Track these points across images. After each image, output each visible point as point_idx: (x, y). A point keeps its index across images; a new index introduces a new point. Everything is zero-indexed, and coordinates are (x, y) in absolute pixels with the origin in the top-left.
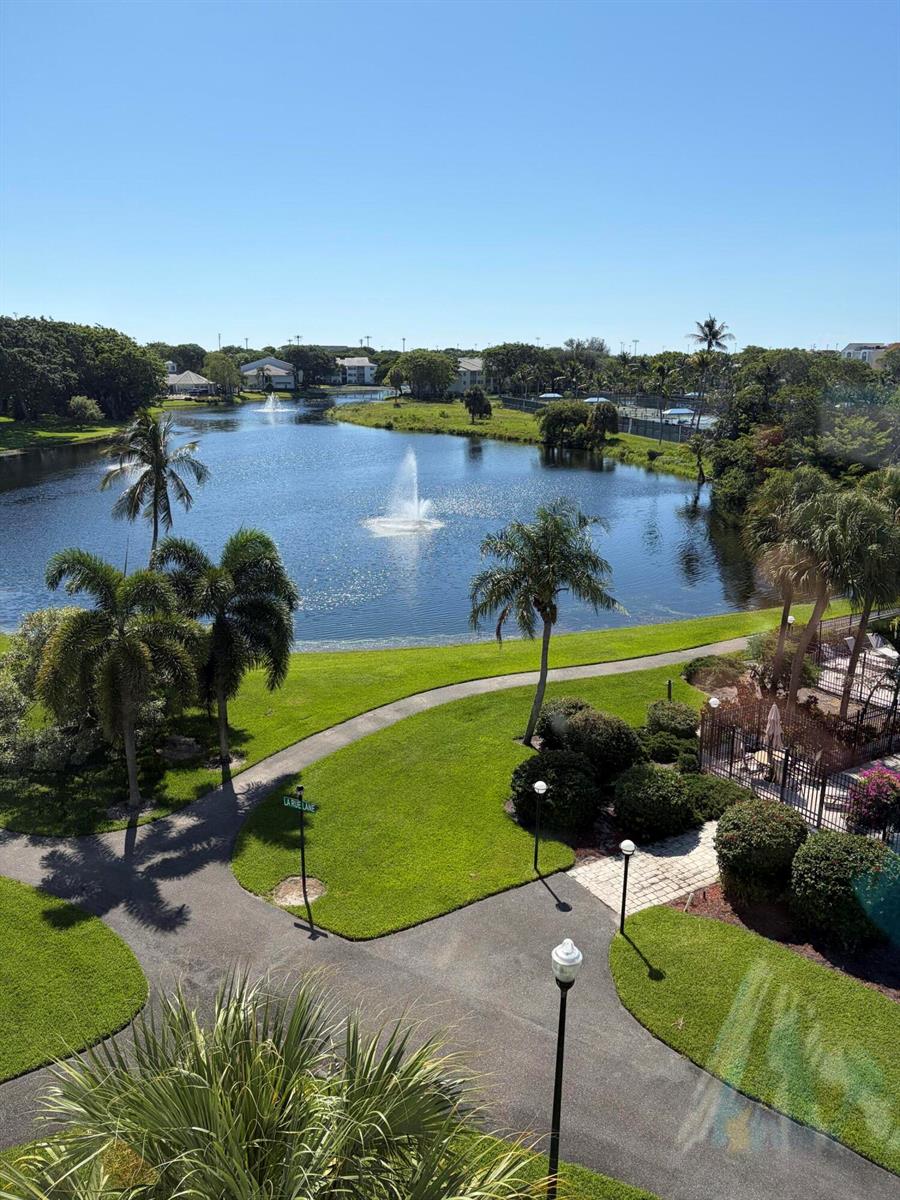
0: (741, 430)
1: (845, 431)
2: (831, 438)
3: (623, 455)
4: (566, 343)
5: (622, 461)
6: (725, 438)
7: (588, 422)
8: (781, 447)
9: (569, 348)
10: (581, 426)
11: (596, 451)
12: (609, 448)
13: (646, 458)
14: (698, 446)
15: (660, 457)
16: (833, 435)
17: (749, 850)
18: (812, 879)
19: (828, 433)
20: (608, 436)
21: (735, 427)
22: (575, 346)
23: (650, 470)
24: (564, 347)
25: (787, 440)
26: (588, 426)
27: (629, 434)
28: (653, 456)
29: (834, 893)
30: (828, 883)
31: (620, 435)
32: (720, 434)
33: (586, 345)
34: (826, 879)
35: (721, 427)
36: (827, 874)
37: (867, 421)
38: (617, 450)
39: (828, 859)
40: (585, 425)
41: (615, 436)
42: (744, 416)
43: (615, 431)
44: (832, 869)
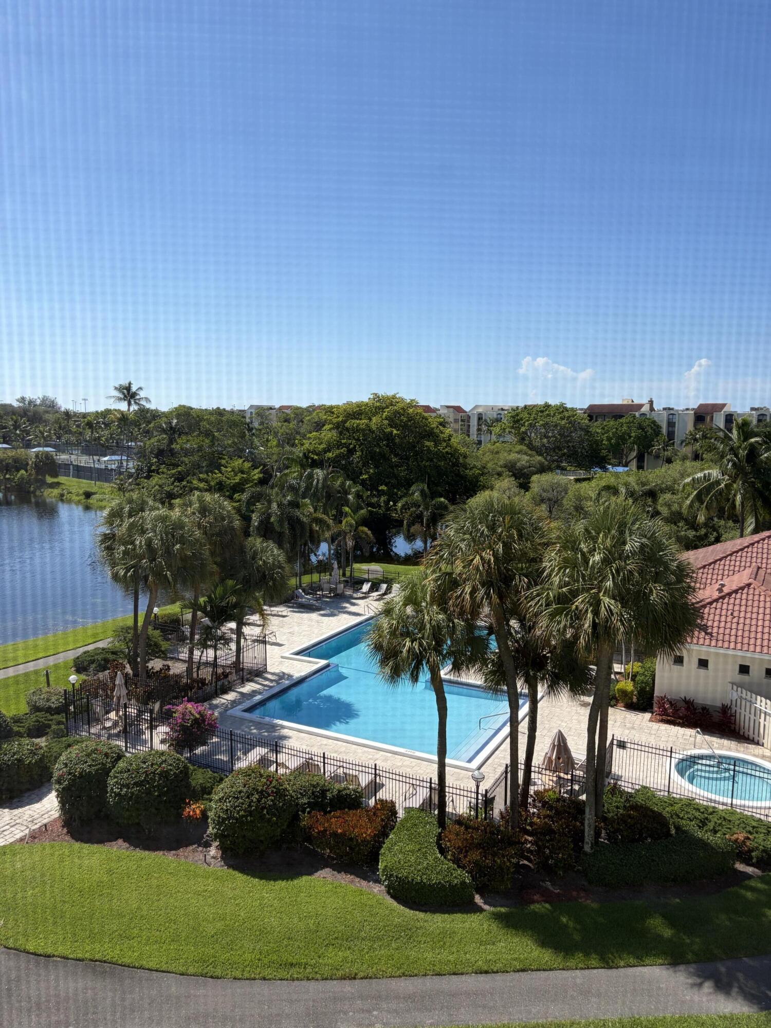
0: (153, 471)
1: (229, 469)
2: (220, 475)
3: (62, 495)
4: (18, 400)
5: (62, 500)
6: (142, 478)
7: (29, 468)
8: (184, 483)
9: (21, 405)
10: (23, 472)
11: (38, 493)
12: (50, 490)
13: (82, 497)
14: (122, 485)
15: (94, 496)
16: (221, 472)
17: (73, 780)
18: (118, 788)
19: (216, 471)
20: (50, 480)
21: (149, 467)
22: (27, 402)
23: (87, 508)
24: (16, 404)
25: (189, 478)
26: (29, 472)
27: (71, 478)
28: (88, 495)
29: (132, 793)
30: (128, 788)
31: (62, 479)
32: (138, 475)
33: (38, 402)
34: (127, 786)
35: (139, 470)
36: (127, 782)
37: (244, 461)
38: (56, 492)
39: (129, 770)
40: (26, 471)
41: (55, 480)
42: (155, 460)
43: (56, 476)
44: (132, 777)
